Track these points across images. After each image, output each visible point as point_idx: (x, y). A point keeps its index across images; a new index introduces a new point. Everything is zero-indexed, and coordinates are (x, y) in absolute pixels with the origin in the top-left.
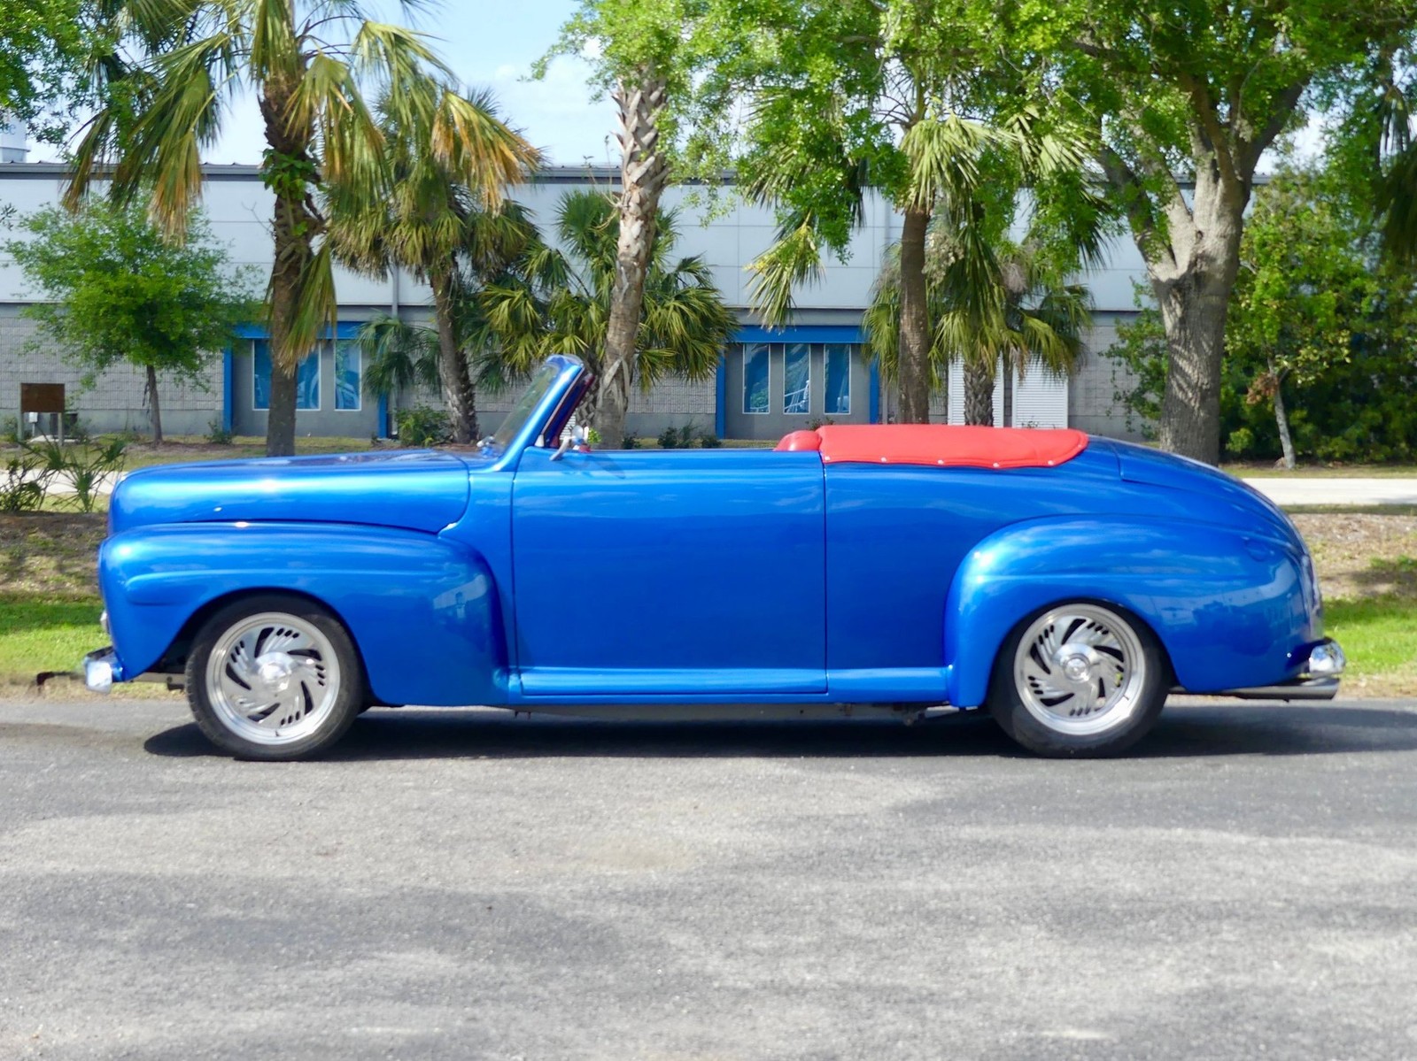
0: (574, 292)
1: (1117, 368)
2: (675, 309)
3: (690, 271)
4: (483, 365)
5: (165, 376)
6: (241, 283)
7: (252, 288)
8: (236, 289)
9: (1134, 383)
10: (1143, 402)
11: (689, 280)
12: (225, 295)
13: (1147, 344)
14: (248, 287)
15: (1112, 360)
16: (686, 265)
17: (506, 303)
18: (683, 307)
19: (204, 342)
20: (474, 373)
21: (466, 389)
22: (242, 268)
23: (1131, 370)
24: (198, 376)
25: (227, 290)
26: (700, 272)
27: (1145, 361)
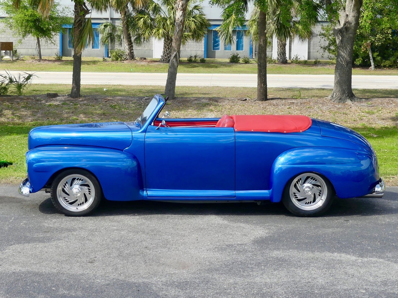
0: (163, 16)
1: (322, 39)
2: (192, 21)
3: (197, 9)
4: (135, 37)
5: (43, 40)
6: (64, 12)
7: (68, 14)
8: (62, 14)
9: (327, 43)
10: (329, 49)
11: (196, 12)
12: (60, 16)
14: (66, 13)
15: (320, 37)
16: (196, 7)
17: (143, 19)
18: (195, 20)
19: (54, 30)
20: (133, 39)
21: (130, 44)
22: (64, 8)
23: (326, 40)
24: (52, 40)
25: (60, 14)
26: (200, 10)
27: (330, 37)
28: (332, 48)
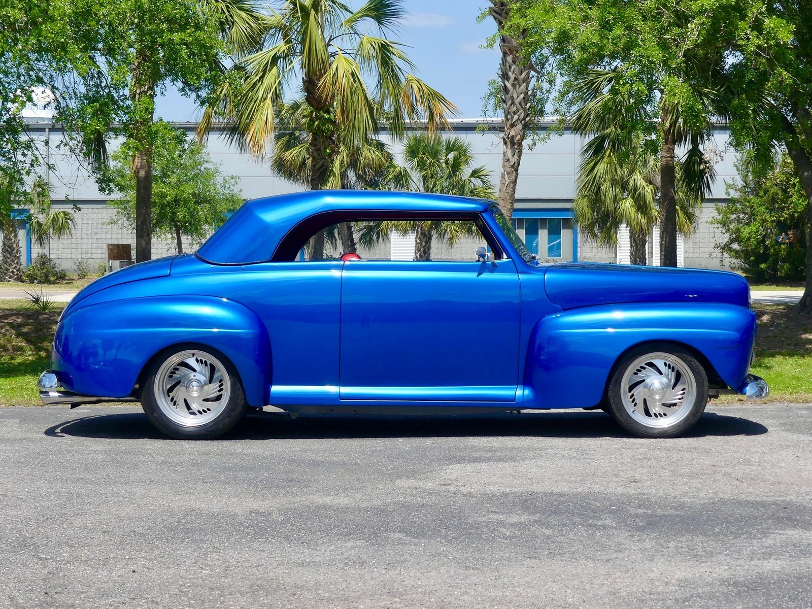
1: (716, 230)
3: (478, 177)
8: (225, 190)
9: (726, 238)
10: (730, 249)
11: (477, 182)
12: (219, 193)
13: (733, 217)
15: (713, 226)
16: (475, 173)
21: (352, 246)
22: (228, 178)
23: (724, 231)
26: (483, 177)
27: (732, 226)
28: (735, 246)
